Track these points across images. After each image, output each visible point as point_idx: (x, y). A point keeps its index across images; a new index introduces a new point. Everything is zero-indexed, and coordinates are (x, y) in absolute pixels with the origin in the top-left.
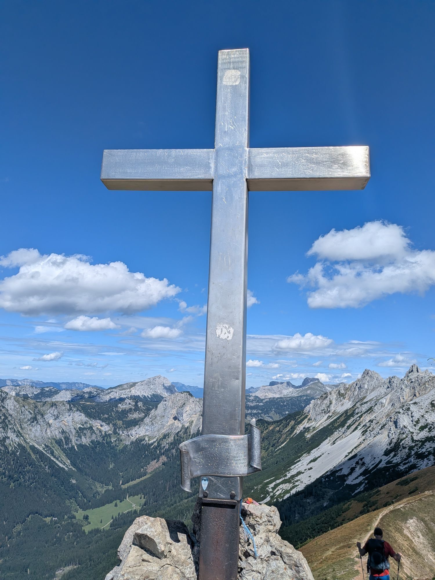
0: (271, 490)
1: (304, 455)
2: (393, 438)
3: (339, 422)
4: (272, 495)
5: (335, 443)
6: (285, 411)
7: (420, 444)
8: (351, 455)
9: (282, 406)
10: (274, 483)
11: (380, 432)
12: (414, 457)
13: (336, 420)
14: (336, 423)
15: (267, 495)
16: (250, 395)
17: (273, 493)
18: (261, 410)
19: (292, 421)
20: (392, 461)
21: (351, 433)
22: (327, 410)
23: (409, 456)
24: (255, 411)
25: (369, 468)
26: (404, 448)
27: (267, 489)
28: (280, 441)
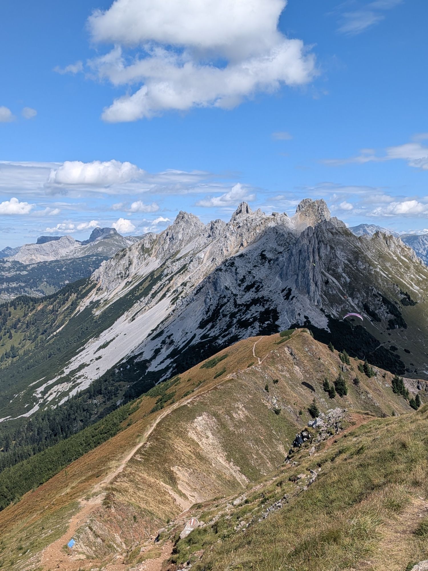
0: (40, 396)
1: (90, 340)
2: (212, 305)
3: (141, 290)
4: (42, 402)
5: (134, 319)
6: (63, 280)
7: (245, 309)
8: (155, 333)
9: (58, 274)
10: (45, 386)
11: (195, 298)
12: (236, 327)
13: (137, 287)
14: (138, 291)
15: (35, 404)
16: (5, 260)
17: (43, 400)
18: (25, 282)
19: (73, 294)
20: (209, 334)
21: (157, 303)
22: (125, 274)
23: (229, 326)
24: (14, 285)
25: (179, 347)
26: (225, 316)
27: (34, 395)
28: (54, 324)
